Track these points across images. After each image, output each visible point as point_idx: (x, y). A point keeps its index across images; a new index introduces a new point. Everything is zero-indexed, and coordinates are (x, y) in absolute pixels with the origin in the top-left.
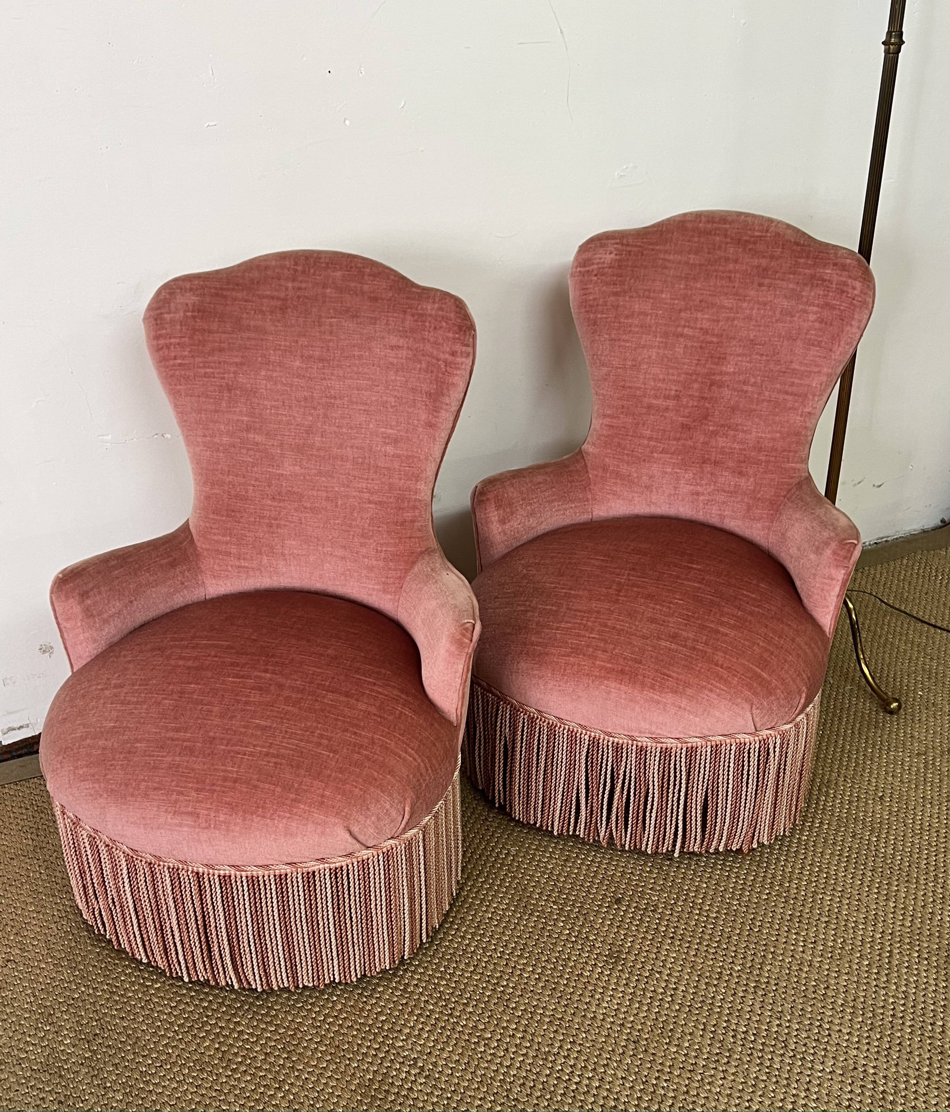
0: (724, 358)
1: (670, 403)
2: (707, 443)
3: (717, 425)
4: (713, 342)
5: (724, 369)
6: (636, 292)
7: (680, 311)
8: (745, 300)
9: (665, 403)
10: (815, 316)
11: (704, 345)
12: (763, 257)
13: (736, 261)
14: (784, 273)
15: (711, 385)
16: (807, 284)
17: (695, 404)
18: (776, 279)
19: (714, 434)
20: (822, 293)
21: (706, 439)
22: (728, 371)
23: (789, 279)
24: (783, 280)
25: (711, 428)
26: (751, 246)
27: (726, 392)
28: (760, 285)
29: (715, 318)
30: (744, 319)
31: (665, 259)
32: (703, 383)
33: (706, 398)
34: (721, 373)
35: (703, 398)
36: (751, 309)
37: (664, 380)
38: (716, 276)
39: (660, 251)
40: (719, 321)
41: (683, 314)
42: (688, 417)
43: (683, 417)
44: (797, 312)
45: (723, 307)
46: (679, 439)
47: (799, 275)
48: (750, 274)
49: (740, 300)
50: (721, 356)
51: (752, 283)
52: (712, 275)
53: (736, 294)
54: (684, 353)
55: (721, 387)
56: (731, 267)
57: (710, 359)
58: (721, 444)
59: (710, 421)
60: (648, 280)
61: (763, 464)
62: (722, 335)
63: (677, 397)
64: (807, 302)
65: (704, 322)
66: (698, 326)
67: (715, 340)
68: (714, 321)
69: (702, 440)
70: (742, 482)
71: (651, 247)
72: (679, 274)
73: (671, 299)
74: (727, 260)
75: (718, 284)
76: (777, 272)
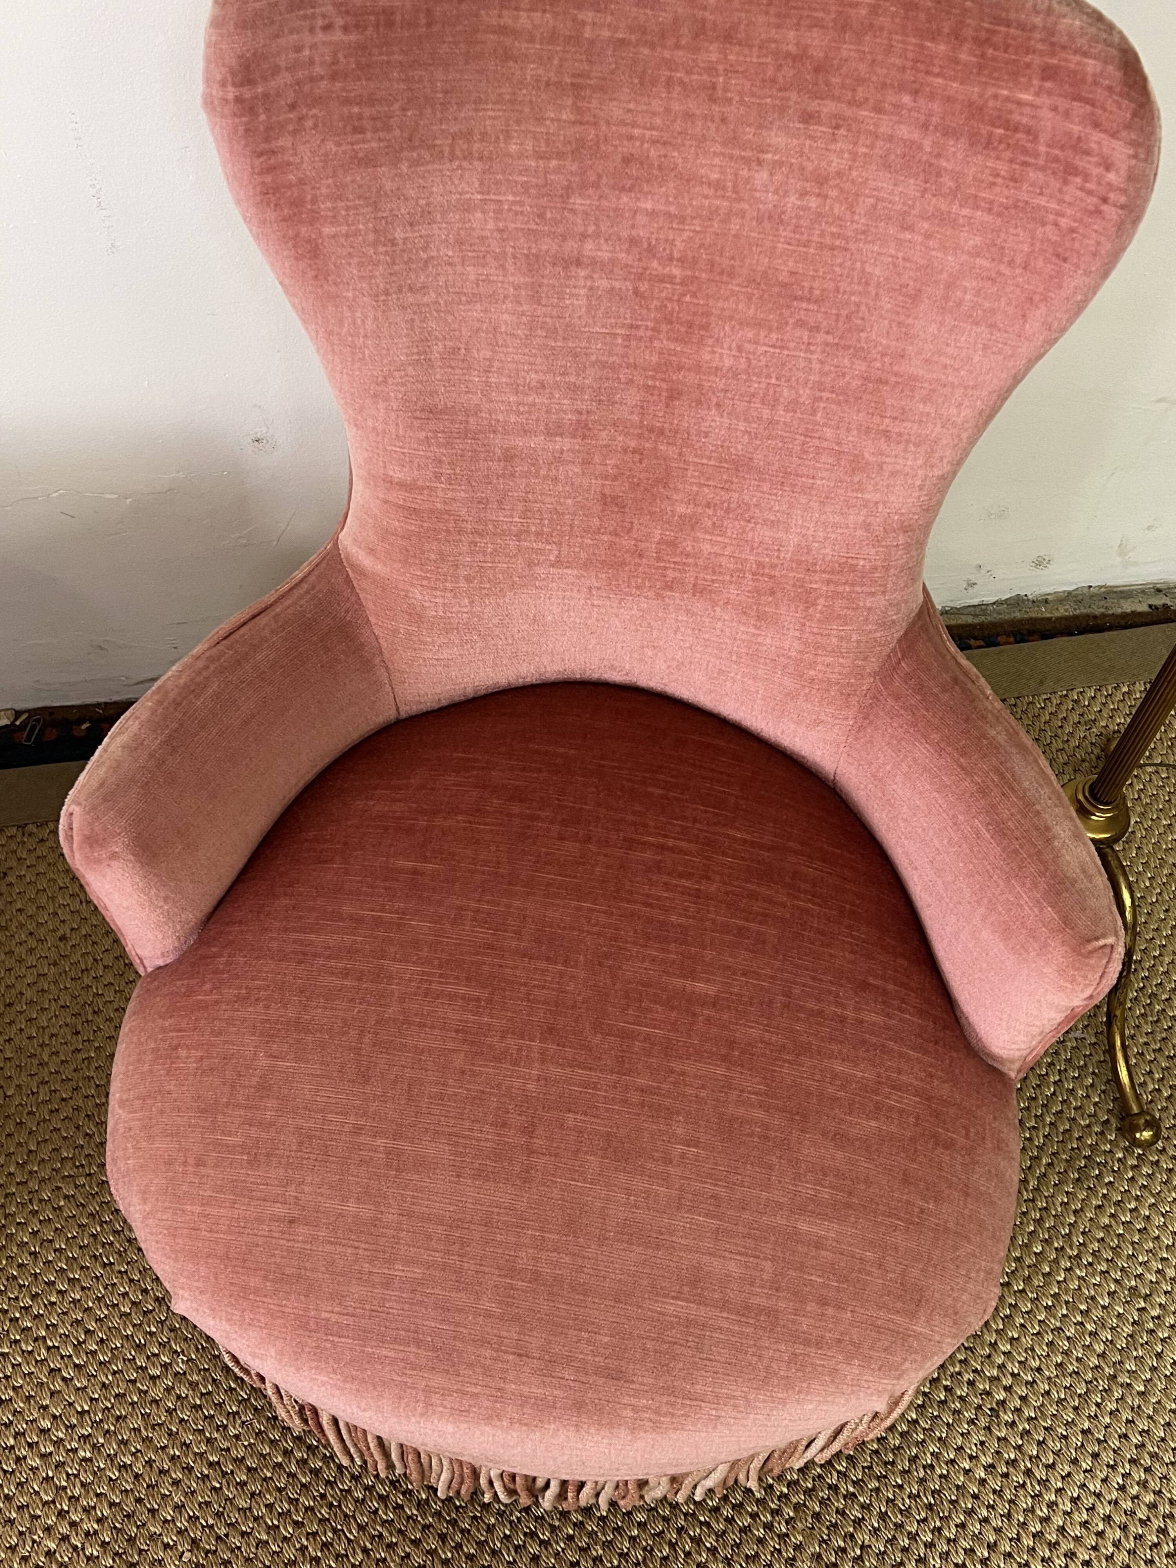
0: (706, 327)
1: (565, 443)
2: (672, 544)
3: (693, 500)
4: (671, 279)
5: (706, 355)
6: (428, 145)
7: (569, 190)
8: (760, 163)
9: (550, 446)
10: (978, 239)
11: (644, 287)
12: (815, 24)
13: (728, 37)
14: (885, 87)
15: (671, 398)
16: (956, 134)
17: (633, 444)
18: (860, 105)
19: (690, 523)
20: (1003, 168)
21: (670, 535)
22: (718, 362)
23: (898, 106)
24: (880, 109)
25: (681, 509)
27: (717, 421)
28: (808, 118)
29: (673, 209)
30: (759, 220)
31: (503, 30)
32: (650, 390)
33: (661, 432)
34: (697, 368)
35: (651, 430)
36: (782, 191)
37: (543, 386)
38: (670, 84)
40: (682, 220)
41: (577, 201)
42: (615, 478)
43: (606, 478)
44: (922, 217)
46: (598, 531)
47: (932, 97)
48: (773, 81)
49: (747, 161)
50: (698, 321)
51: (782, 110)
52: (654, 82)
53: (734, 140)
54: (589, 307)
55: (699, 403)
56: (714, 57)
57: (664, 327)
58: (706, 548)
59: (676, 490)
60: (460, 104)
61: (821, 601)
62: (695, 261)
63: (582, 429)
64: (954, 193)
65: (641, 219)
66: (625, 234)
67: (677, 272)
68: (671, 217)
69: (657, 536)
70: (770, 637)
72: (554, 76)
73: (539, 156)
74: (701, 30)
75: (676, 107)
76: (860, 81)
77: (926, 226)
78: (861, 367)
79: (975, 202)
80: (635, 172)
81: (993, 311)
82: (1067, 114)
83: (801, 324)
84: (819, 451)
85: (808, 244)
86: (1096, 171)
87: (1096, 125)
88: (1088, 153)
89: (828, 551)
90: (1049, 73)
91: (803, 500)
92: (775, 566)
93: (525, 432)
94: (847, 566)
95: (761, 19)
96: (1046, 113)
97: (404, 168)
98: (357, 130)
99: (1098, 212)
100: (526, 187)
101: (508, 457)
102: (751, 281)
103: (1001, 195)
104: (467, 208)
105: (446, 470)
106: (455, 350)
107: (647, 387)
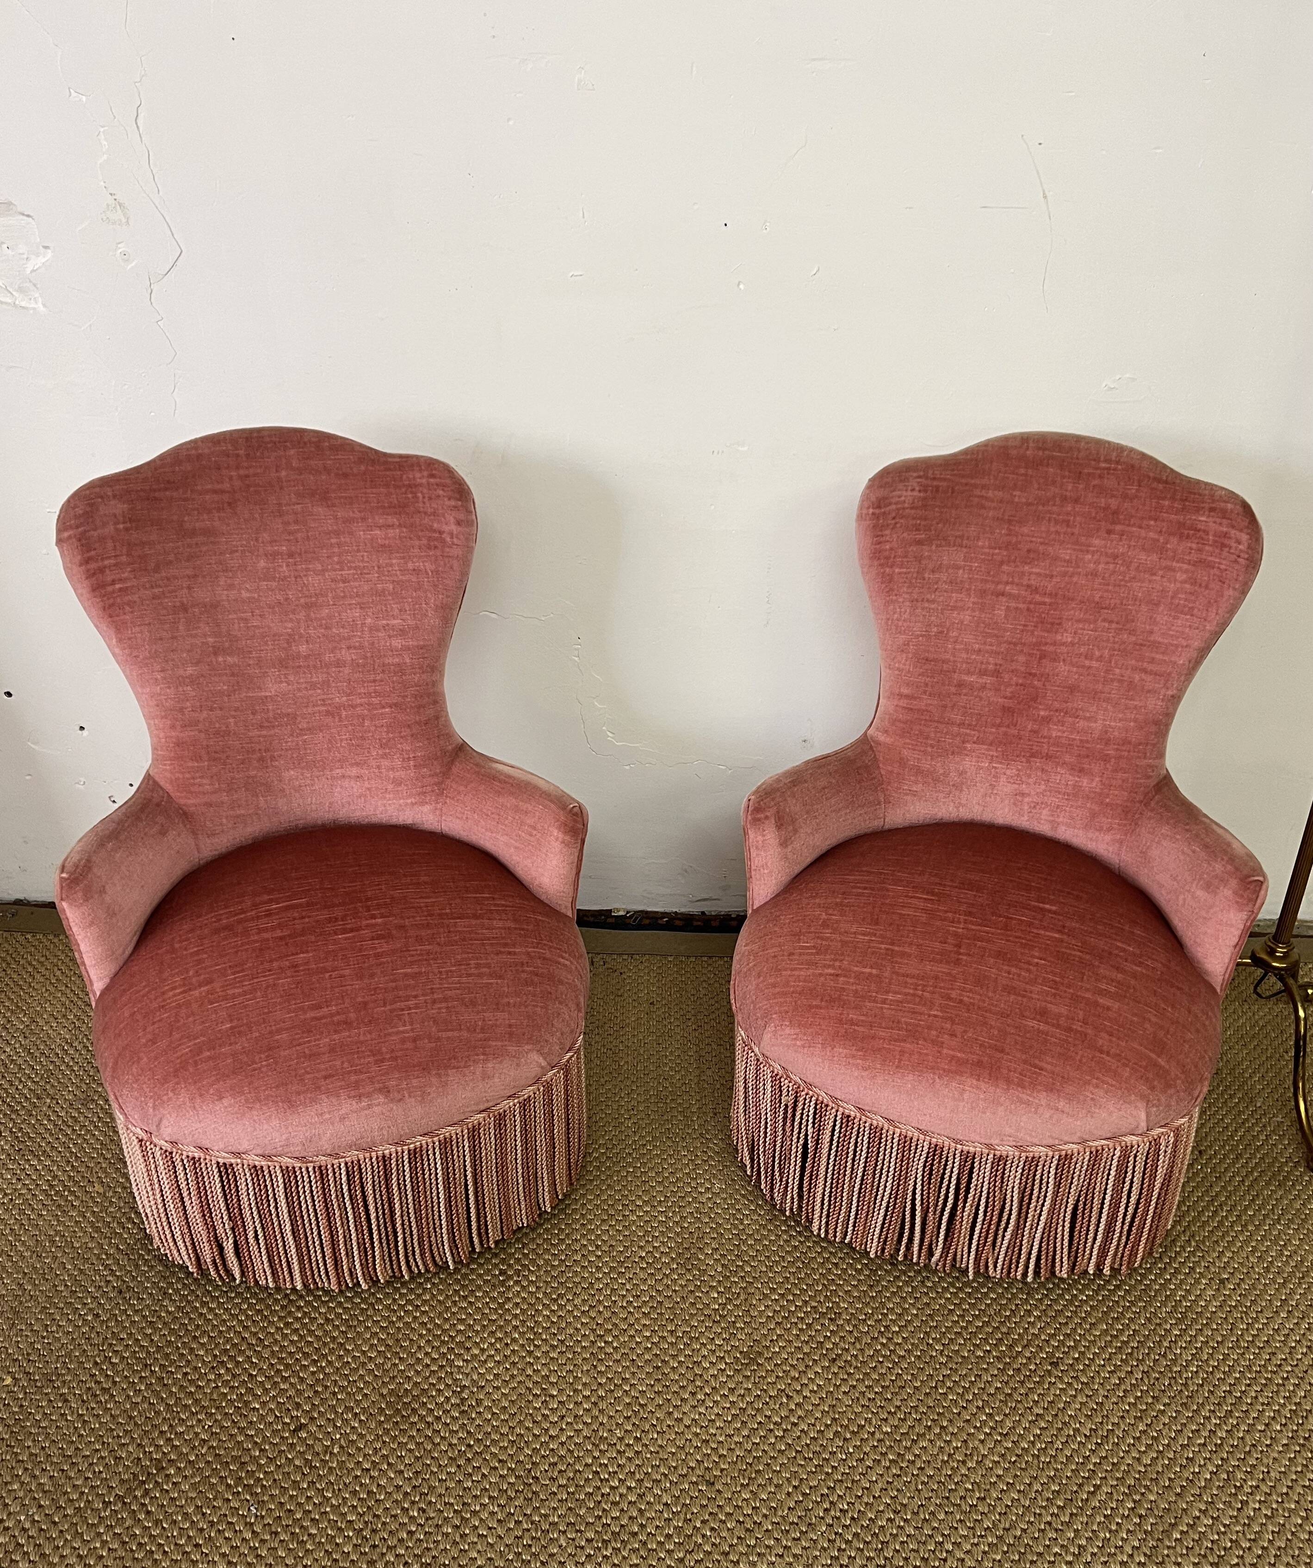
0: (1060, 624)
1: (988, 680)
2: (1037, 732)
3: (1048, 708)
4: (1044, 603)
5: (1059, 637)
6: (944, 539)
7: (1002, 563)
8: (1088, 551)
9: (980, 681)
10: (1184, 576)
11: (1032, 606)
12: (1113, 496)
13: (1076, 501)
14: (1142, 518)
15: (1040, 658)
16: (1173, 534)
17: (1020, 681)
18: (1132, 526)
19: (1047, 720)
20: (1194, 546)
21: (1036, 727)
22: (1064, 640)
23: (1148, 526)
24: (1140, 527)
25: (1042, 713)
26: (1096, 482)
27: (1062, 668)
28: (1109, 532)
29: (1047, 572)
30: (1086, 575)
31: (982, 497)
32: (1031, 655)
33: (1035, 675)
34: (1054, 644)
35: (1030, 674)
37: (980, 650)
38: (1050, 520)
39: (975, 486)
40: (1052, 576)
41: (1005, 568)
42: (1011, 698)
43: (1005, 698)
44: (1160, 569)
45: (1056, 559)
46: (999, 726)
47: (1163, 521)
48: (1095, 518)
49: (1082, 551)
50: (1057, 621)
51: (1098, 530)
52: (1043, 518)
53: (1077, 543)
54: (1006, 617)
55: (1055, 660)
56: (1069, 509)
57: (1040, 625)
58: (1054, 733)
59: (1041, 704)
60: (960, 524)
61: (1112, 761)
62: (1056, 595)
63: (997, 673)
64: (1173, 558)
65: (1033, 577)
66: (1025, 583)
67: (1047, 600)
68: (1046, 576)
69: (1029, 727)
70: (1085, 782)
71: (964, 481)
72: (1000, 516)
73: (990, 547)
74: (1064, 499)
75: (1052, 529)
76: (1132, 516)
77: (1161, 573)
78: (1132, 638)
79: (1182, 561)
80: (1031, 556)
81: (1192, 608)
82: (1220, 524)
83: (1104, 620)
84: (1112, 680)
85: (1108, 585)
86: (1234, 545)
87: (1233, 527)
88: (1230, 538)
89: (1116, 733)
90: (1212, 510)
91: (1104, 704)
92: (1087, 742)
93: (969, 673)
94: (1126, 742)
95: (1090, 495)
96: (1211, 524)
97: (934, 547)
98: (917, 530)
99: (1236, 561)
100: (983, 560)
101: (960, 685)
102: (1082, 602)
103: (1194, 557)
104: (958, 568)
105: (929, 689)
106: (942, 632)
107: (1030, 654)
